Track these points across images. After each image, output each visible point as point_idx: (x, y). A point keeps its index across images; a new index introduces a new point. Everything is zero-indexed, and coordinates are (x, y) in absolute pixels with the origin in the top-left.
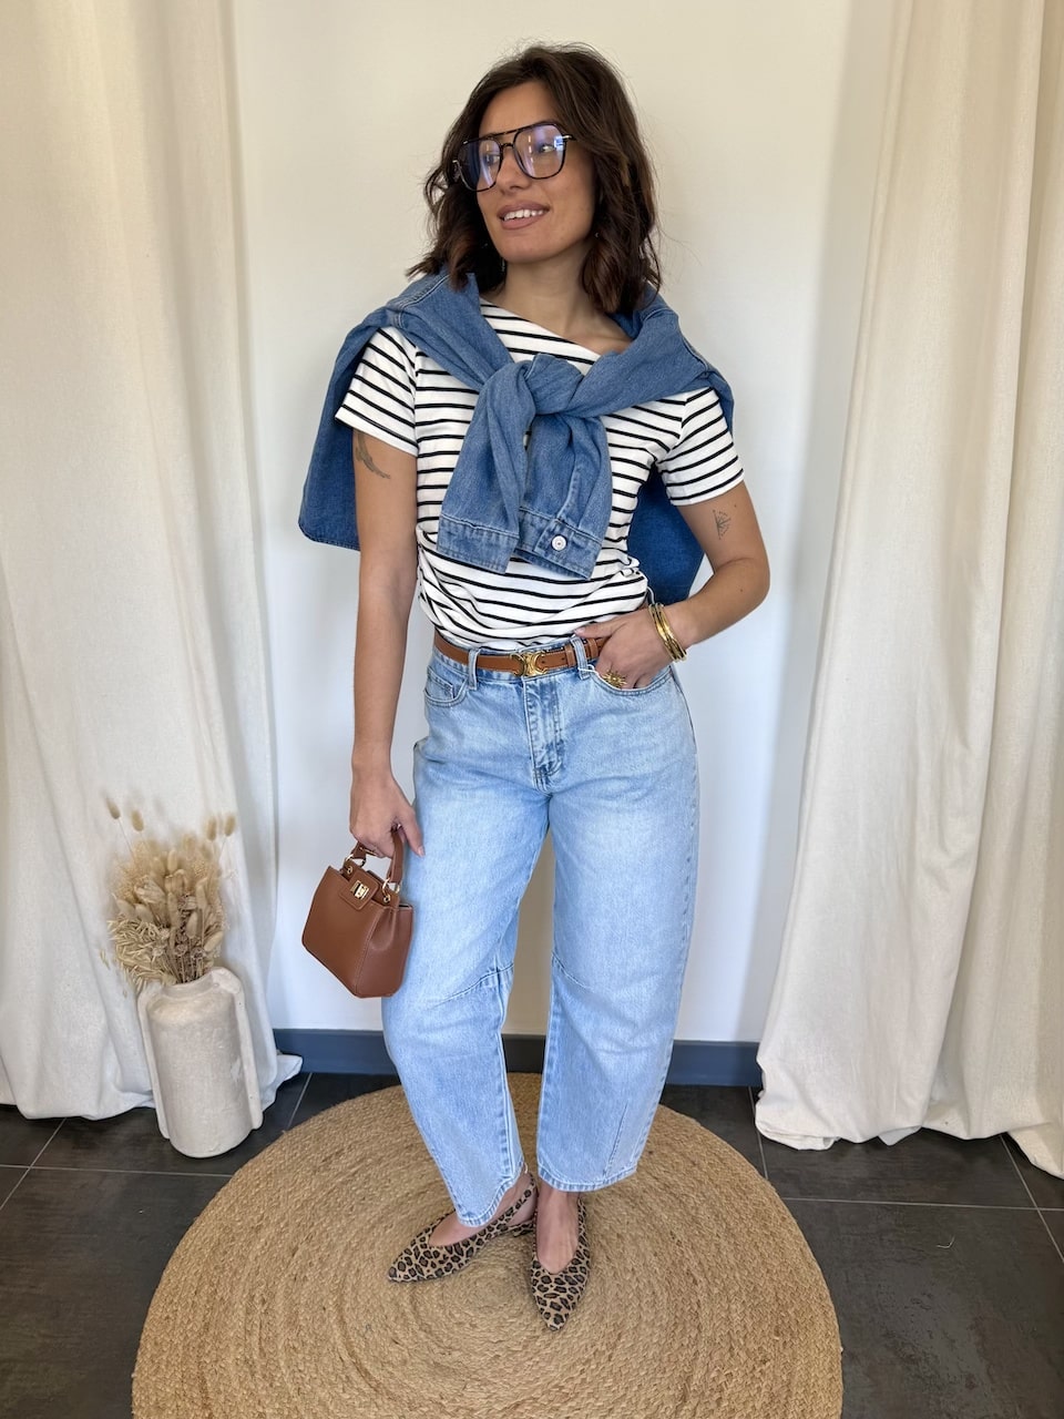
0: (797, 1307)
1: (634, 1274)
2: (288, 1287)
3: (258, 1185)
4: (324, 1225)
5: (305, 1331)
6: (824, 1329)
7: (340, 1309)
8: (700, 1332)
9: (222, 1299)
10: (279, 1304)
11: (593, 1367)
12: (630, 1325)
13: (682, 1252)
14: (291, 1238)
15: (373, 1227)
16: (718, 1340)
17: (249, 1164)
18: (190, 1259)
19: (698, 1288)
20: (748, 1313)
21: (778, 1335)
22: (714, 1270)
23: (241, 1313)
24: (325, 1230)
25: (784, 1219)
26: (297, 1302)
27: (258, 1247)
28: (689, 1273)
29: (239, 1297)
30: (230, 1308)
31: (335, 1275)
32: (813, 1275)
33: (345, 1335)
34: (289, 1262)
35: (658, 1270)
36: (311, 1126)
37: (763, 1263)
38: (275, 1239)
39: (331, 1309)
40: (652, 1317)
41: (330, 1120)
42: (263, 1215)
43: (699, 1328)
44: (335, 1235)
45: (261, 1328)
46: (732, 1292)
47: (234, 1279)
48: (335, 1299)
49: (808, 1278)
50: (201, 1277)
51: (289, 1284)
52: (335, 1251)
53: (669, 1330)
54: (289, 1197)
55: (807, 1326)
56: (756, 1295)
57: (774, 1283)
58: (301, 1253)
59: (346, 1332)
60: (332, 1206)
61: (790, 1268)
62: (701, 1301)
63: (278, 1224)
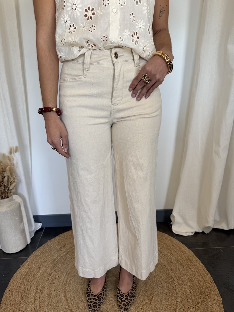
0: (205, 286)
1: (155, 278)
2: (48, 286)
3: (40, 256)
4: (60, 266)
5: (54, 299)
6: (214, 292)
7: (65, 291)
8: (177, 295)
9: (28, 289)
10: (46, 291)
11: (145, 307)
12: (156, 293)
13: (169, 271)
14: (50, 271)
16: (183, 297)
17: (38, 250)
18: (18, 278)
19: (175, 282)
20: (191, 288)
21: (201, 295)
22: (179, 276)
23: (33, 294)
24: (60, 268)
25: (197, 261)
26: (51, 290)
27: (40, 273)
28: (171, 277)
29: (33, 289)
30: (30, 292)
31: (63, 281)
33: (66, 300)
34: (49, 278)
35: (162, 276)
36: (56, 239)
37: (193, 273)
38: (45, 271)
39: (62, 292)
40: (162, 291)
41: (62, 237)
42: (41, 264)
43: (177, 294)
44: (63, 269)
45: (40, 298)
46: (185, 282)
47: (32, 283)
48: (63, 289)
49: (207, 277)
50: (21, 283)
51: (49, 285)
52: (63, 274)
53: (167, 295)
54: (50, 259)
55: (210, 292)
56: (193, 283)
57: (197, 279)
58: (53, 275)
59: (67, 299)
60: (62, 261)
61: (201, 275)
62: (176, 285)
63: (46, 266)
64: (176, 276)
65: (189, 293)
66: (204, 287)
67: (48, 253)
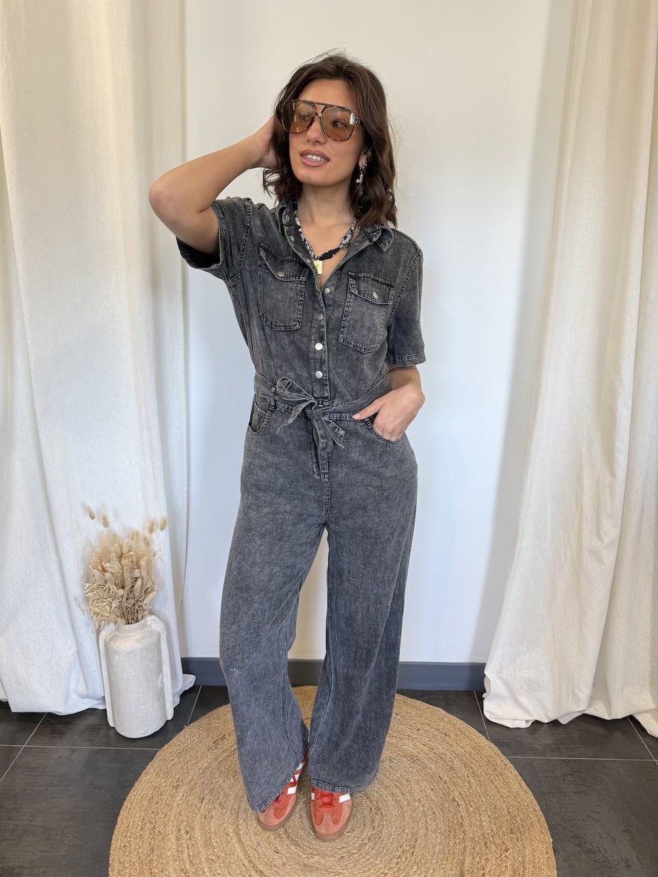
0: (522, 816)
2: (201, 822)
3: (173, 760)
4: (219, 783)
6: (539, 827)
7: (238, 834)
10: (198, 834)
11: (403, 860)
12: (422, 832)
13: (448, 788)
14: (199, 792)
16: (477, 838)
18: (135, 808)
22: (469, 797)
24: (221, 786)
26: (209, 831)
27: (179, 798)
29: (170, 830)
30: (166, 837)
33: (244, 850)
34: (200, 807)
35: (435, 799)
36: (202, 722)
38: (189, 793)
40: (435, 828)
41: (214, 718)
42: (179, 778)
43: (464, 832)
45: (188, 848)
47: (166, 819)
48: (233, 828)
49: (526, 799)
50: (143, 820)
52: (229, 798)
53: (446, 835)
54: (195, 766)
55: (530, 828)
57: (506, 803)
58: (207, 801)
60: (223, 770)
61: (514, 794)
62: (463, 816)
63: (189, 783)
64: (463, 798)
65: (488, 831)
66: (519, 818)
67: (189, 755)
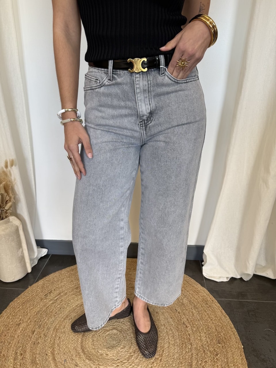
3: (19, 307)
4: (45, 320)
6: (235, 339)
7: (53, 353)
8: (192, 346)
10: (28, 355)
11: (155, 365)
14: (32, 327)
15: (65, 319)
17: (16, 299)
19: (188, 329)
21: (220, 344)
22: (193, 322)
24: (46, 322)
25: (213, 301)
27: (19, 332)
28: (184, 323)
31: (51, 340)
32: (227, 320)
34: (32, 337)
35: (173, 323)
36: (39, 284)
37: (209, 317)
38: (26, 328)
39: (49, 354)
40: (173, 342)
41: (47, 280)
42: (21, 319)
43: (191, 344)
44: (50, 324)
46: (200, 329)
47: (9, 346)
48: (51, 350)
49: (225, 321)
51: (32, 346)
52: (50, 330)
53: (180, 346)
54: (32, 310)
55: (229, 339)
56: (209, 329)
57: (214, 324)
58: (36, 333)
59: (56, 364)
60: (48, 312)
61: (219, 318)
62: (190, 334)
63: (27, 321)
64: (189, 323)
65: (205, 343)
66: (223, 333)
67: (29, 303)
